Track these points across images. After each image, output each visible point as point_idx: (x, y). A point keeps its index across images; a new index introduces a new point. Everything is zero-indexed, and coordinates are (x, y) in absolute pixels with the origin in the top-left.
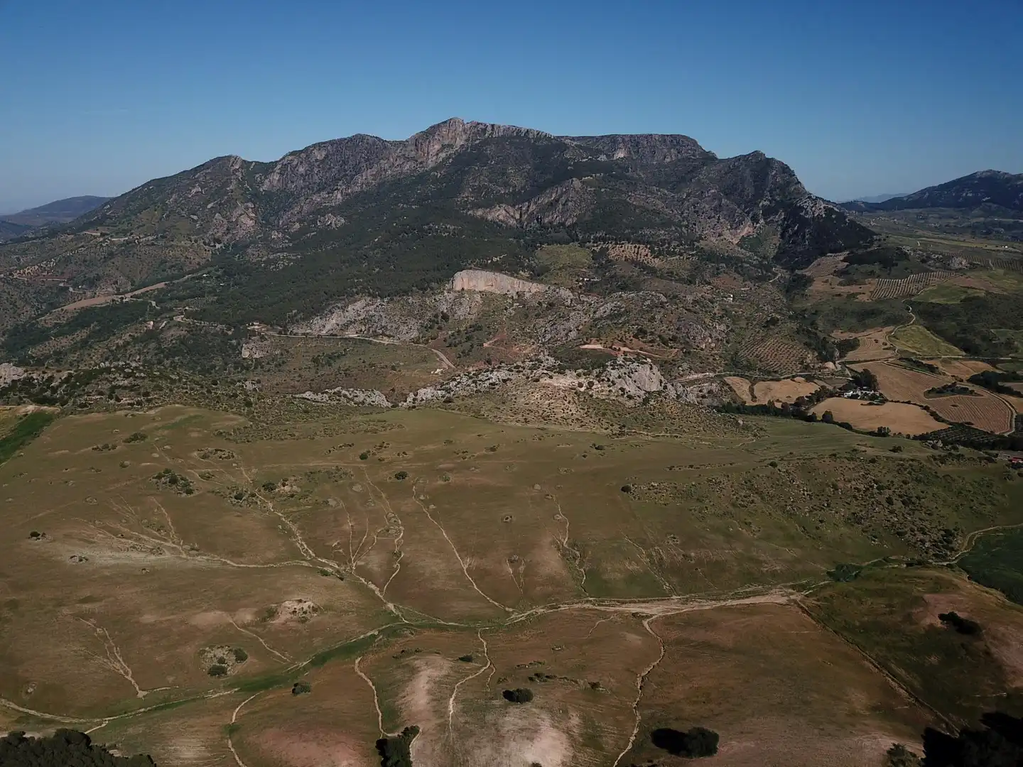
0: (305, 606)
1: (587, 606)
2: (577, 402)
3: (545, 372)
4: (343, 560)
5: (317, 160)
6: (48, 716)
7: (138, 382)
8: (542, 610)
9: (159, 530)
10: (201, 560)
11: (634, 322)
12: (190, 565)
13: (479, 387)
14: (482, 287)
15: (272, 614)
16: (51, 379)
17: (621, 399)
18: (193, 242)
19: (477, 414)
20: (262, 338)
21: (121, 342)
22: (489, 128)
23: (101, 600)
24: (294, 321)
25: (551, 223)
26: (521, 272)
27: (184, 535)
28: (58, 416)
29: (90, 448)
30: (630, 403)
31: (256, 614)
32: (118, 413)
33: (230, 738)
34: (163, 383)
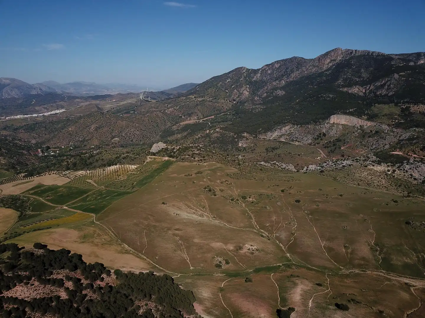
0: (253, 248)
1: (381, 274)
2: (386, 178)
3: (371, 163)
4: (270, 232)
5: (276, 68)
6: (161, 268)
7: (202, 152)
8: (358, 271)
9: (203, 208)
10: (217, 222)
11: (421, 143)
12: (212, 223)
13: (337, 167)
14: (343, 122)
15: (241, 248)
16: (174, 149)
17: (410, 180)
18: (225, 101)
19: (335, 179)
20: (247, 139)
21: (197, 137)
22: (354, 52)
23: (181, 230)
24: (260, 133)
25: (381, 94)
26: (363, 116)
27: (212, 210)
28: (175, 162)
29: (184, 175)
30: (415, 182)
31: (235, 247)
32: (194, 163)
33: (221, 292)
34: (210, 154)
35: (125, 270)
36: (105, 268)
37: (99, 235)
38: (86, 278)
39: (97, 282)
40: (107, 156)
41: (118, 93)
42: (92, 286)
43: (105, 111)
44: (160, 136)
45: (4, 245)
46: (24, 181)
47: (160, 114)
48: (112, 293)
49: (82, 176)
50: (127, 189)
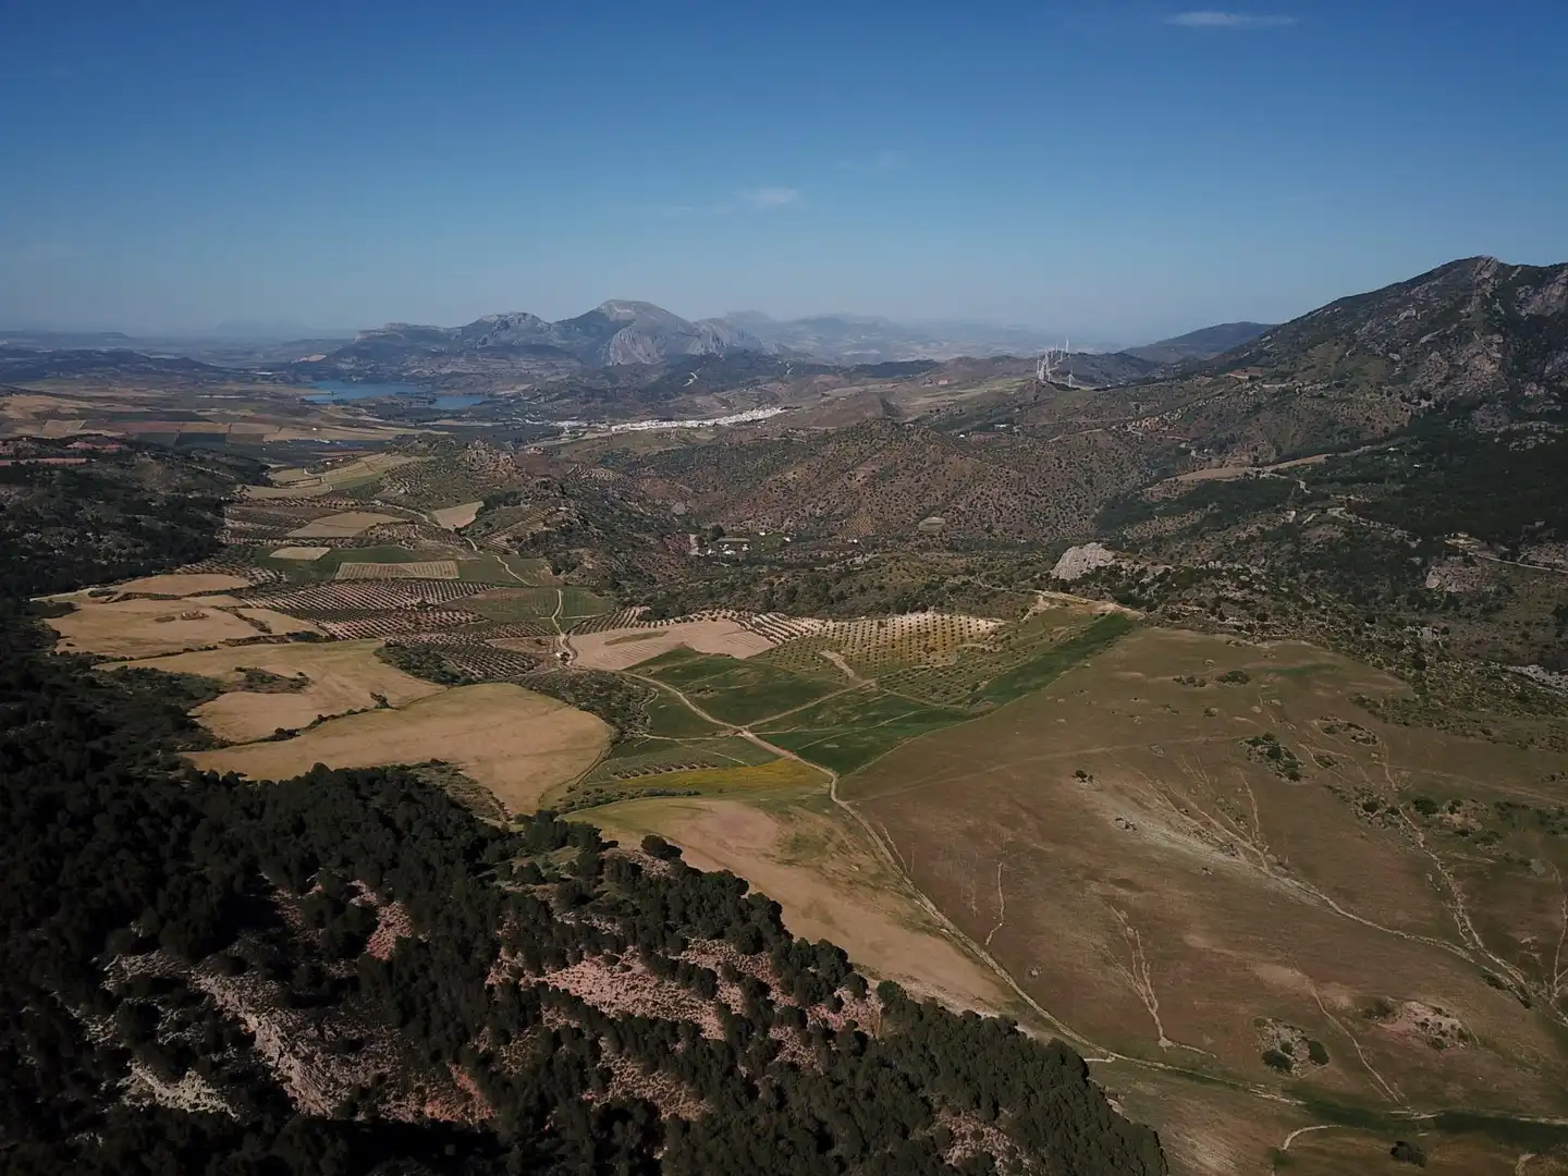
0: (1446, 1023)
6: (1047, 1015)
7: (1255, 597)
9: (1237, 819)
10: (1289, 885)
12: (1271, 886)
15: (1386, 1012)
16: (1143, 572)
18: (1385, 396)
20: (1468, 561)
23: (1140, 890)
24: (1535, 540)
27: (1271, 836)
28: (1140, 624)
29: (1171, 678)
31: (1360, 1001)
32: (1219, 636)
33: (1275, 1170)
34: (1291, 606)
35: (917, 990)
36: (849, 968)
37: (841, 848)
38: (787, 988)
39: (818, 1009)
40: (898, 578)
41: (961, 355)
42: (803, 1020)
43: (910, 419)
44: (1094, 520)
45: (563, 823)
46: (638, 631)
47: (1104, 441)
48: (862, 1058)
49: (809, 635)
50: (953, 700)
